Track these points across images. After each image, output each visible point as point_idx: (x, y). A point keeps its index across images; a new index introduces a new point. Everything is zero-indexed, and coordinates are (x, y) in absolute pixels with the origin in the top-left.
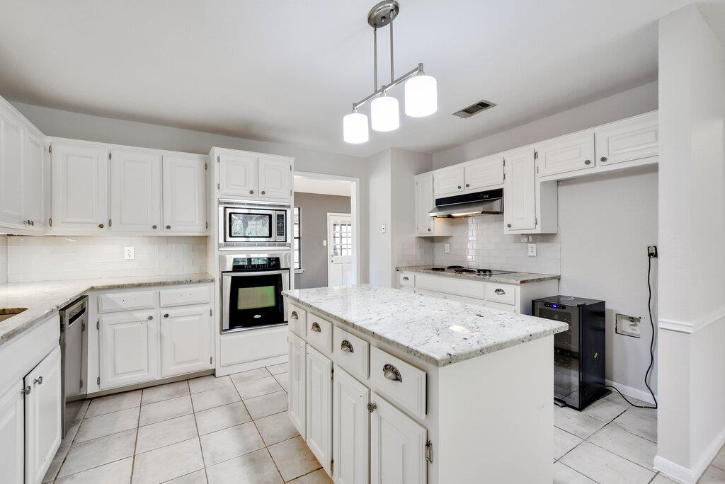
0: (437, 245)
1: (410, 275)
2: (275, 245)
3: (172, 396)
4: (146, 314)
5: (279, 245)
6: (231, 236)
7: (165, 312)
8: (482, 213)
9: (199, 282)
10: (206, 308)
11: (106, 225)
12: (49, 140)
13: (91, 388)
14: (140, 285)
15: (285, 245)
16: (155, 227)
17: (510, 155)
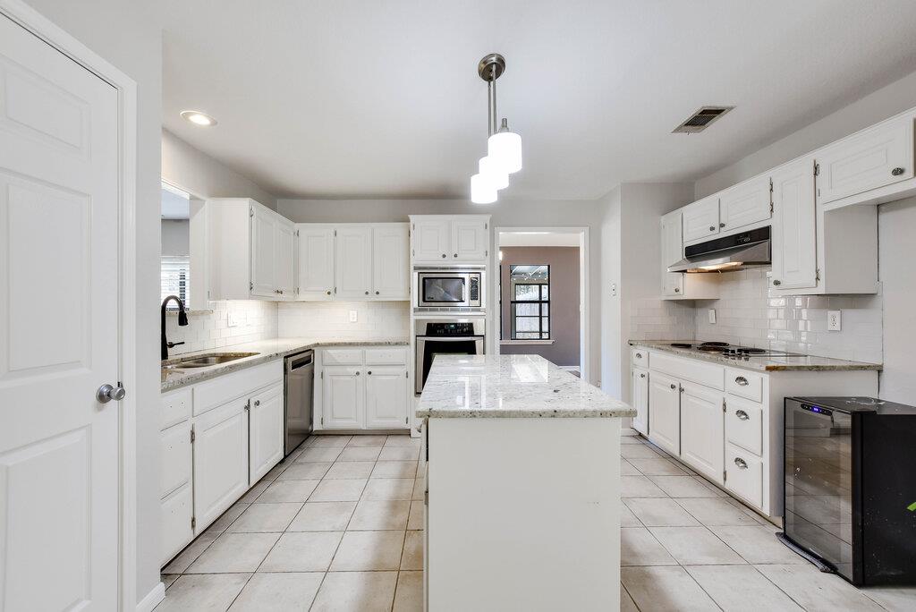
0: (700, 311)
1: (643, 351)
2: (468, 310)
3: (369, 445)
4: (356, 370)
5: (473, 310)
6: (424, 300)
7: (369, 369)
8: (745, 264)
9: (397, 344)
10: (402, 371)
11: (332, 292)
12: (297, 226)
13: (317, 426)
14: (350, 344)
15: (479, 310)
16: (367, 293)
17: (779, 174)
